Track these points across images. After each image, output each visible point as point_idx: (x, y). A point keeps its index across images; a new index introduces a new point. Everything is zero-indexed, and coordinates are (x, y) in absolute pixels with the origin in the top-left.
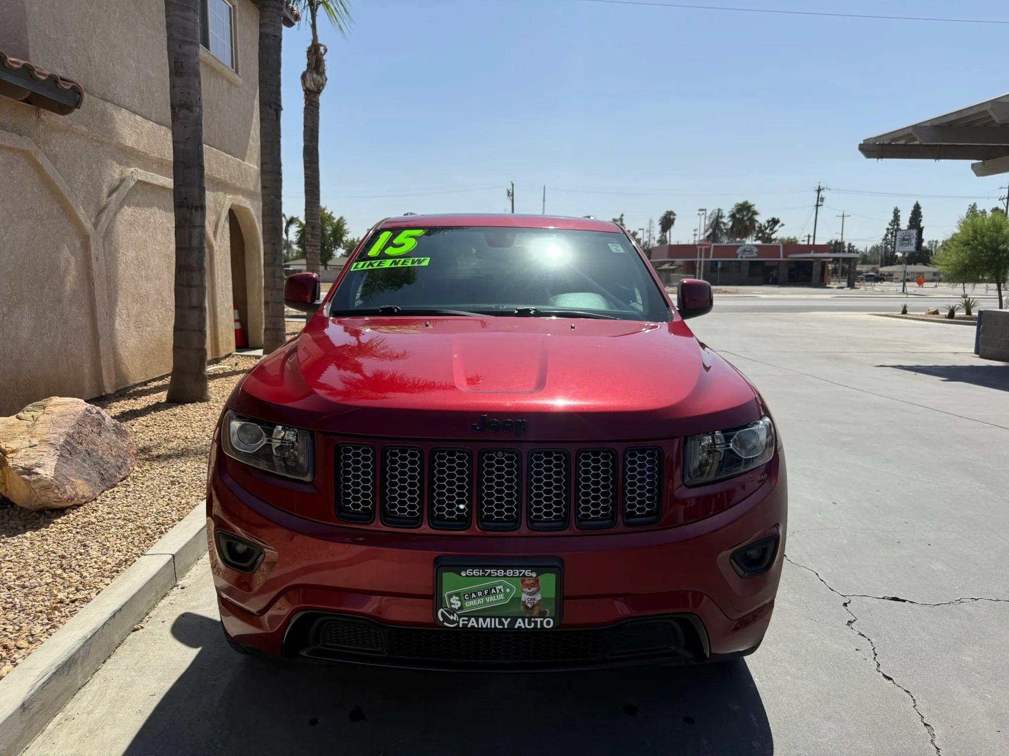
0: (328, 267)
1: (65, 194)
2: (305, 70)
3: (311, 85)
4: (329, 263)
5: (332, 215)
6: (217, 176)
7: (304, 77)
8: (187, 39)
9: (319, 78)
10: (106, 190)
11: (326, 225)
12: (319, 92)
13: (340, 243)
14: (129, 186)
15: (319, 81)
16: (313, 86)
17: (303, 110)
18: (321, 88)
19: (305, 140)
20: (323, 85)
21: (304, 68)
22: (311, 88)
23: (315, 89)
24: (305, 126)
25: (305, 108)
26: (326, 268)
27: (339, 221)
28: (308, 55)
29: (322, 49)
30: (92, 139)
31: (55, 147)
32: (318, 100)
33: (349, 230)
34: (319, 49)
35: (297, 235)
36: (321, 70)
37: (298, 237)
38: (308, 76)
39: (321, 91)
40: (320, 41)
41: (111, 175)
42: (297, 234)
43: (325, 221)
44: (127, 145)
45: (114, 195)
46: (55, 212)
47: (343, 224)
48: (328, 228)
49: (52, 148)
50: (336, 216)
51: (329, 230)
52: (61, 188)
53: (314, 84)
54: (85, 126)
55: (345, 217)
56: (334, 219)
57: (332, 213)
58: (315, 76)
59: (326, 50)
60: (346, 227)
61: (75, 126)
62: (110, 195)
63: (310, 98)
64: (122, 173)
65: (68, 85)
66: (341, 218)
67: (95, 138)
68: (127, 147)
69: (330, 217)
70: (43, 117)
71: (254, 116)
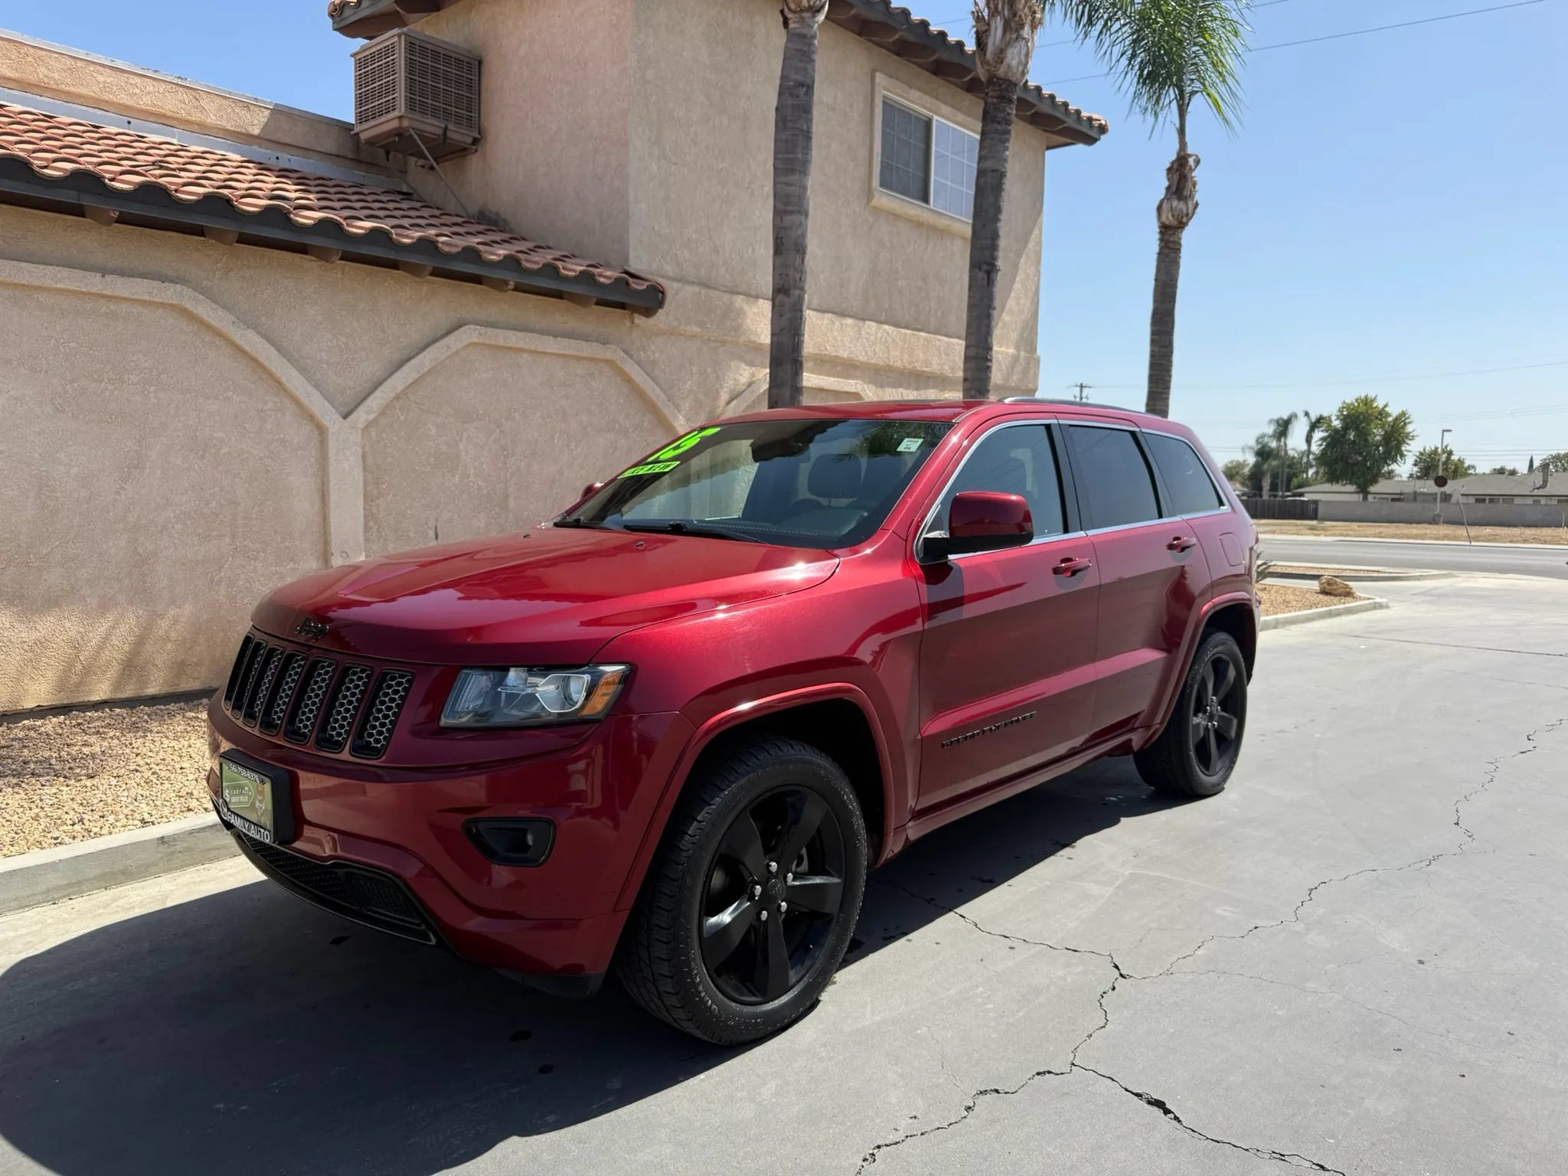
0: (1370, 497)
1: (659, 404)
2: (1162, 197)
3: (1167, 218)
4: (1372, 489)
5: (1387, 409)
6: (925, 369)
7: (1159, 208)
8: (789, 208)
9: (1181, 205)
10: (724, 397)
11: (1373, 425)
12: (1181, 225)
13: (1396, 456)
14: (759, 390)
15: (1181, 210)
16: (1171, 218)
17: (1156, 256)
18: (1184, 220)
19: (1155, 301)
20: (1189, 216)
21: (1161, 193)
22: (1167, 223)
23: (1175, 223)
24: (1156, 280)
25: (1160, 254)
26: (1365, 498)
27: (1396, 419)
28: (1168, 174)
29: (1191, 161)
30: (709, 339)
31: (654, 353)
32: (1180, 239)
33: (1415, 434)
34: (1187, 161)
35: (1321, 445)
36: (1186, 193)
37: (1323, 447)
38: (1165, 206)
39: (1186, 224)
40: (1189, 151)
41: (736, 380)
42: (1320, 442)
43: (1371, 421)
44: (762, 342)
45: (735, 402)
46: (646, 424)
47: (1405, 424)
48: (1375, 431)
49: (649, 353)
50: (1394, 411)
51: (1377, 434)
52: (654, 398)
53: (1173, 216)
54: (699, 326)
55: (1410, 412)
56: (1388, 415)
57: (1386, 406)
58: (1175, 203)
59: (1198, 162)
60: (1409, 428)
61: (682, 327)
62: (729, 403)
63: (1166, 237)
64: (753, 375)
65: (643, 285)
66: (1403, 414)
67: (712, 338)
68: (760, 344)
69: (1382, 413)
70: (637, 321)
71: (1017, 279)
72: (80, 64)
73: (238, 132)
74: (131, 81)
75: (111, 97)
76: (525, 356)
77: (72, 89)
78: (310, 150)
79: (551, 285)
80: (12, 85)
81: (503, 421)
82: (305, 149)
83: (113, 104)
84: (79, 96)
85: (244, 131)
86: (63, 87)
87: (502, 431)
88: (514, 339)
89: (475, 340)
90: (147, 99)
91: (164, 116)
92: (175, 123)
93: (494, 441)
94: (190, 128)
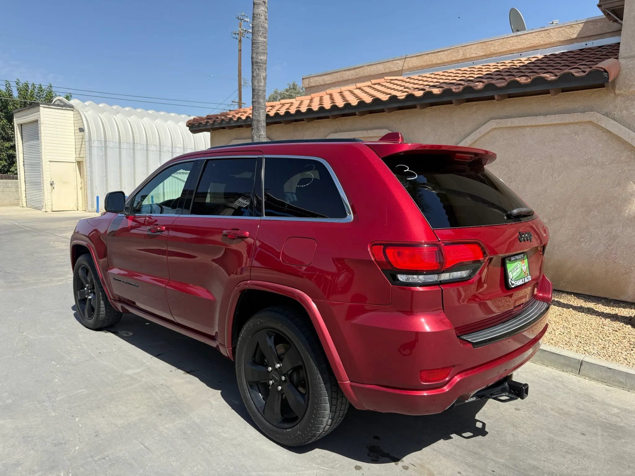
72: (505, 40)
73: (566, 40)
74: (523, 38)
75: (514, 47)
76: (528, 129)
77: (501, 51)
78: (605, 33)
79: (539, 88)
80: (484, 57)
81: (511, 164)
82: (603, 34)
83: (516, 50)
84: (504, 52)
85: (569, 38)
86: (498, 51)
87: (509, 170)
88: (517, 122)
89: (494, 127)
90: (527, 43)
91: (535, 46)
92: (539, 47)
93: (504, 175)
94: (546, 47)
